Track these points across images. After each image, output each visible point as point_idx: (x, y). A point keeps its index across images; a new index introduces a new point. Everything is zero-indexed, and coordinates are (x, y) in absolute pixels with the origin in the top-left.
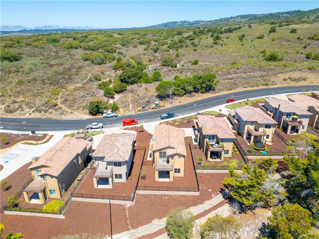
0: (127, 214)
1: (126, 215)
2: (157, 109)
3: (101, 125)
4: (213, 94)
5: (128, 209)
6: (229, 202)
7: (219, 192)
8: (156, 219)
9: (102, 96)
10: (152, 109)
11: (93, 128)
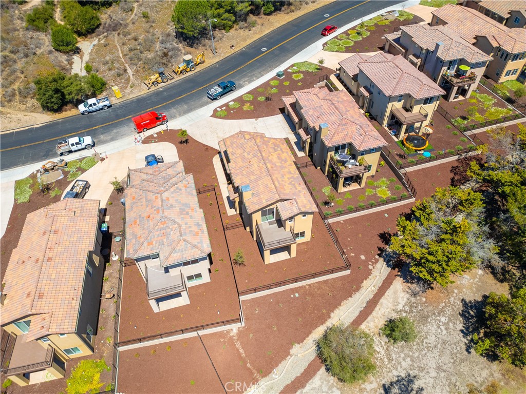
0: (241, 351)
1: (239, 354)
2: (191, 71)
3: (88, 140)
4: (288, 13)
5: (238, 339)
6: (399, 273)
7: (377, 257)
8: (296, 344)
9: (50, 52)
10: (181, 72)
11: (73, 150)
